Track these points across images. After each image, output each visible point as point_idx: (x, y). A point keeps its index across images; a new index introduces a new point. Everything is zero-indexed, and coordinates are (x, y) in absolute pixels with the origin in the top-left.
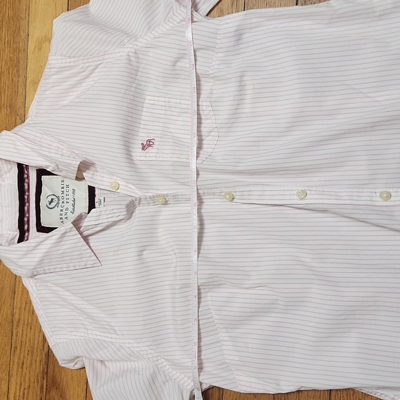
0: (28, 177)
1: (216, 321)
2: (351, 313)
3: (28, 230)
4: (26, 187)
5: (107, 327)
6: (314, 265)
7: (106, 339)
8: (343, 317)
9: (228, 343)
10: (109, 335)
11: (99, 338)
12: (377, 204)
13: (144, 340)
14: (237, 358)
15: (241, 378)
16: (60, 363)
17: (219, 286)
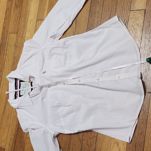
0: (17, 83)
1: (60, 116)
2: (91, 110)
3: (17, 97)
4: (17, 85)
5: (35, 120)
6: (83, 99)
7: (34, 123)
8: (89, 111)
9: (63, 121)
10: (35, 122)
11: (32, 123)
12: (96, 82)
13: (43, 122)
14: (64, 125)
15: (66, 130)
16: (23, 131)
17: (61, 106)
